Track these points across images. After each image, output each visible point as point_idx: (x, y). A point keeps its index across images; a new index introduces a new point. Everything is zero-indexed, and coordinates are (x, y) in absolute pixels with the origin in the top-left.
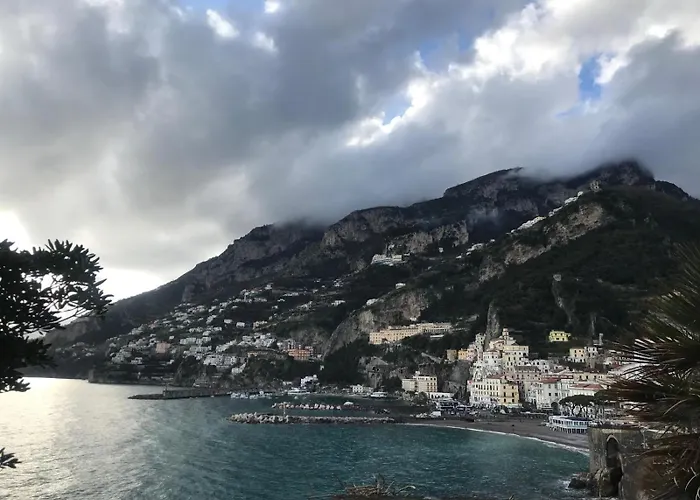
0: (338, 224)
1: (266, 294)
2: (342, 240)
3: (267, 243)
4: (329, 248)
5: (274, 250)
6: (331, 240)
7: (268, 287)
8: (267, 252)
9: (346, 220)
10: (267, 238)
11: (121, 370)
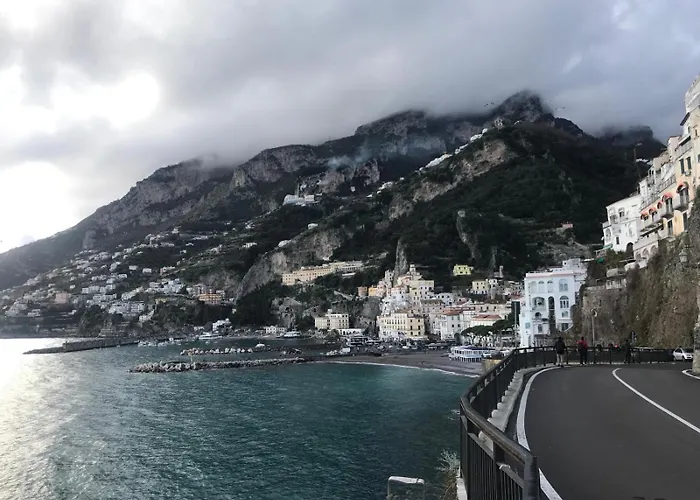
0: (247, 163)
1: (173, 238)
2: (253, 180)
3: (173, 185)
4: (240, 189)
5: (180, 191)
6: (240, 181)
7: (175, 231)
8: (173, 193)
9: (256, 159)
10: (171, 179)
11: (17, 323)
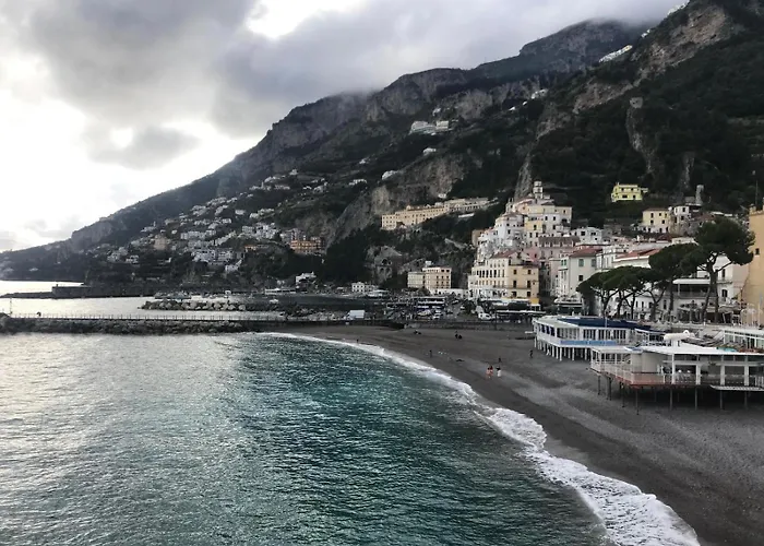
0: (382, 92)
1: (290, 181)
3: (309, 127)
6: (373, 114)
7: (294, 173)
9: (392, 87)
10: (309, 120)
11: (113, 270)
